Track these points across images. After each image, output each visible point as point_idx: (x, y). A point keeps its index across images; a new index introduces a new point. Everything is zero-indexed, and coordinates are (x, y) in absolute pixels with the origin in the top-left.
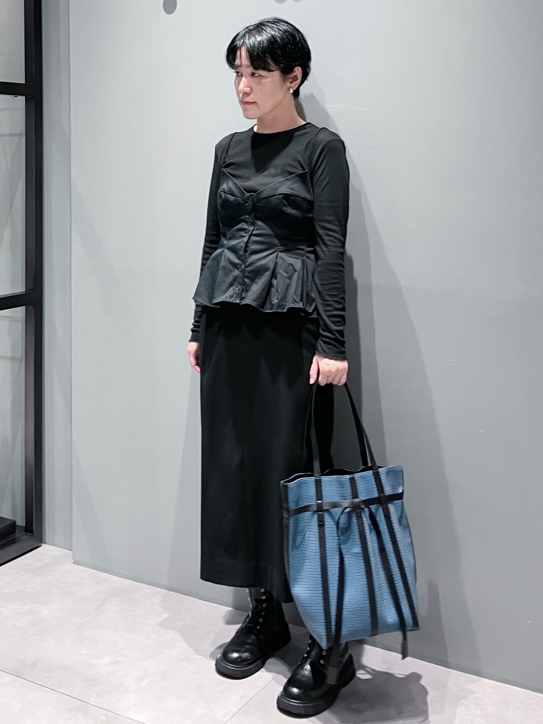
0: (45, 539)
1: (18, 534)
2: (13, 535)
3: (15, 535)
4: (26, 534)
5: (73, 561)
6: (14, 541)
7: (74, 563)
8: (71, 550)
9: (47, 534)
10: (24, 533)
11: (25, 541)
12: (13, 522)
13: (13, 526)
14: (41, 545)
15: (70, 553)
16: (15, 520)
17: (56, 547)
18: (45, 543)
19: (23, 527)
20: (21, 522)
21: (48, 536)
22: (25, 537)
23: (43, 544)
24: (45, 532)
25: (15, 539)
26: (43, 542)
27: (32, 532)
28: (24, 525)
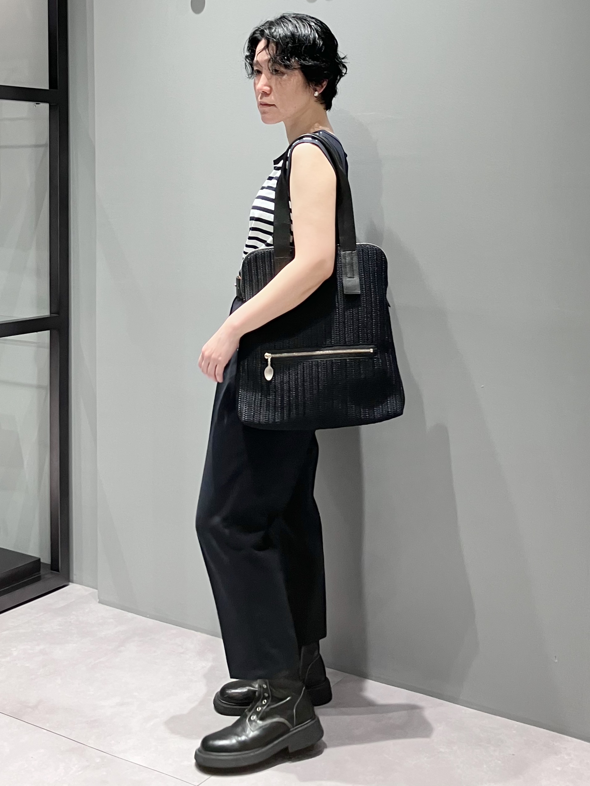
0: (73, 578)
1: (42, 572)
2: (38, 573)
4: (51, 573)
5: (98, 600)
6: (38, 579)
8: (97, 589)
10: (49, 571)
11: (50, 580)
12: (37, 559)
13: (37, 563)
14: (68, 583)
16: (39, 556)
17: (83, 586)
18: (72, 582)
19: (49, 564)
20: (46, 559)
21: (76, 575)
22: (50, 576)
24: (72, 572)
27: (58, 571)
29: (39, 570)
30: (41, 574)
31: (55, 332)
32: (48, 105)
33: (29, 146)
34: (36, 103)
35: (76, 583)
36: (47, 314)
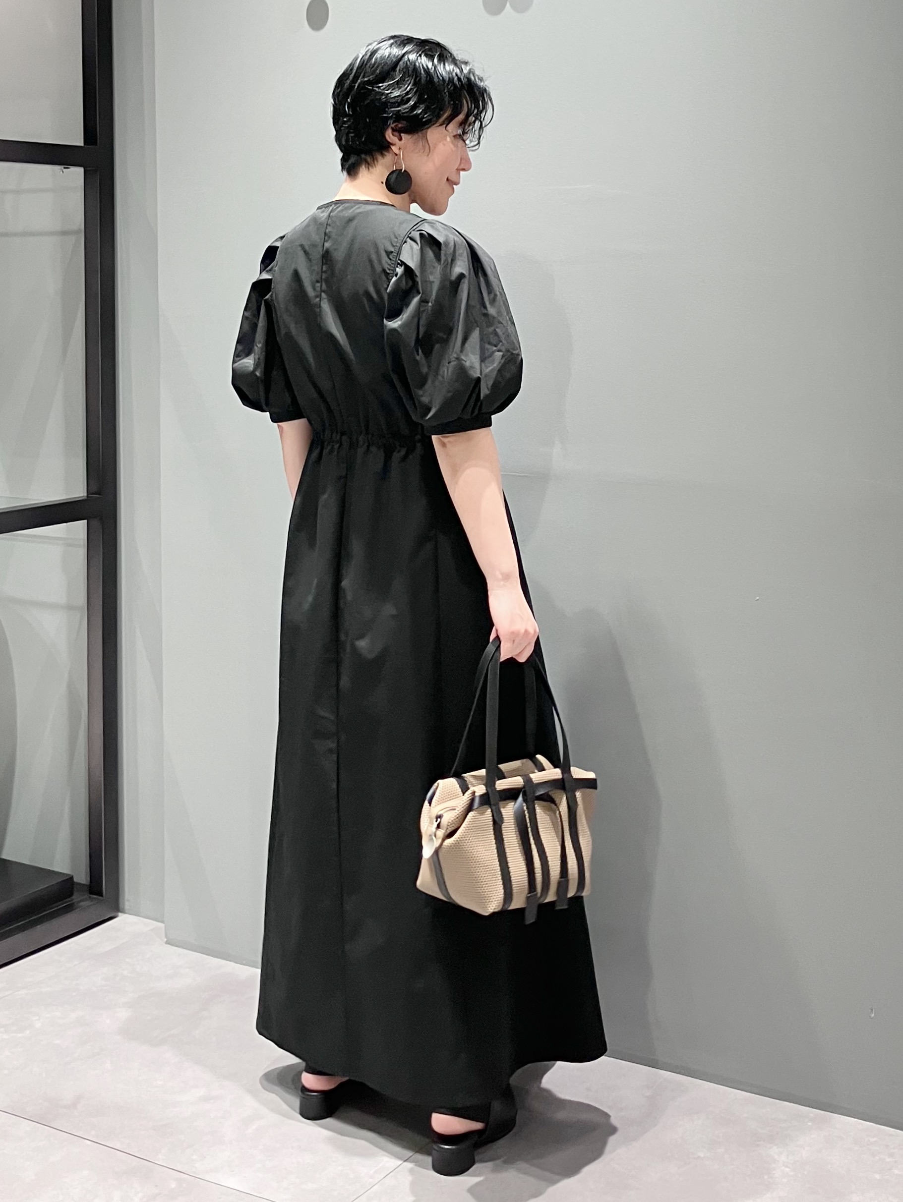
0: (124, 904)
1: (76, 897)
2: (69, 899)
4: (90, 897)
5: (165, 940)
6: (69, 908)
7: (168, 943)
8: (163, 922)
9: (126, 897)
10: (87, 896)
11: (87, 908)
12: (69, 877)
13: (67, 886)
14: (117, 914)
15: (163, 925)
16: (72, 873)
17: (141, 918)
18: (123, 912)
19: (85, 885)
21: (128, 901)
22: (88, 903)
23: (120, 914)
24: (123, 894)
25: (73, 903)
26: (121, 910)
27: (100, 894)
28: (88, 883)
29: (71, 894)
30: (74, 901)
31: (95, 523)
32: (80, 171)
33: (52, 233)
34: (63, 166)
35: (129, 914)
36: (82, 495)
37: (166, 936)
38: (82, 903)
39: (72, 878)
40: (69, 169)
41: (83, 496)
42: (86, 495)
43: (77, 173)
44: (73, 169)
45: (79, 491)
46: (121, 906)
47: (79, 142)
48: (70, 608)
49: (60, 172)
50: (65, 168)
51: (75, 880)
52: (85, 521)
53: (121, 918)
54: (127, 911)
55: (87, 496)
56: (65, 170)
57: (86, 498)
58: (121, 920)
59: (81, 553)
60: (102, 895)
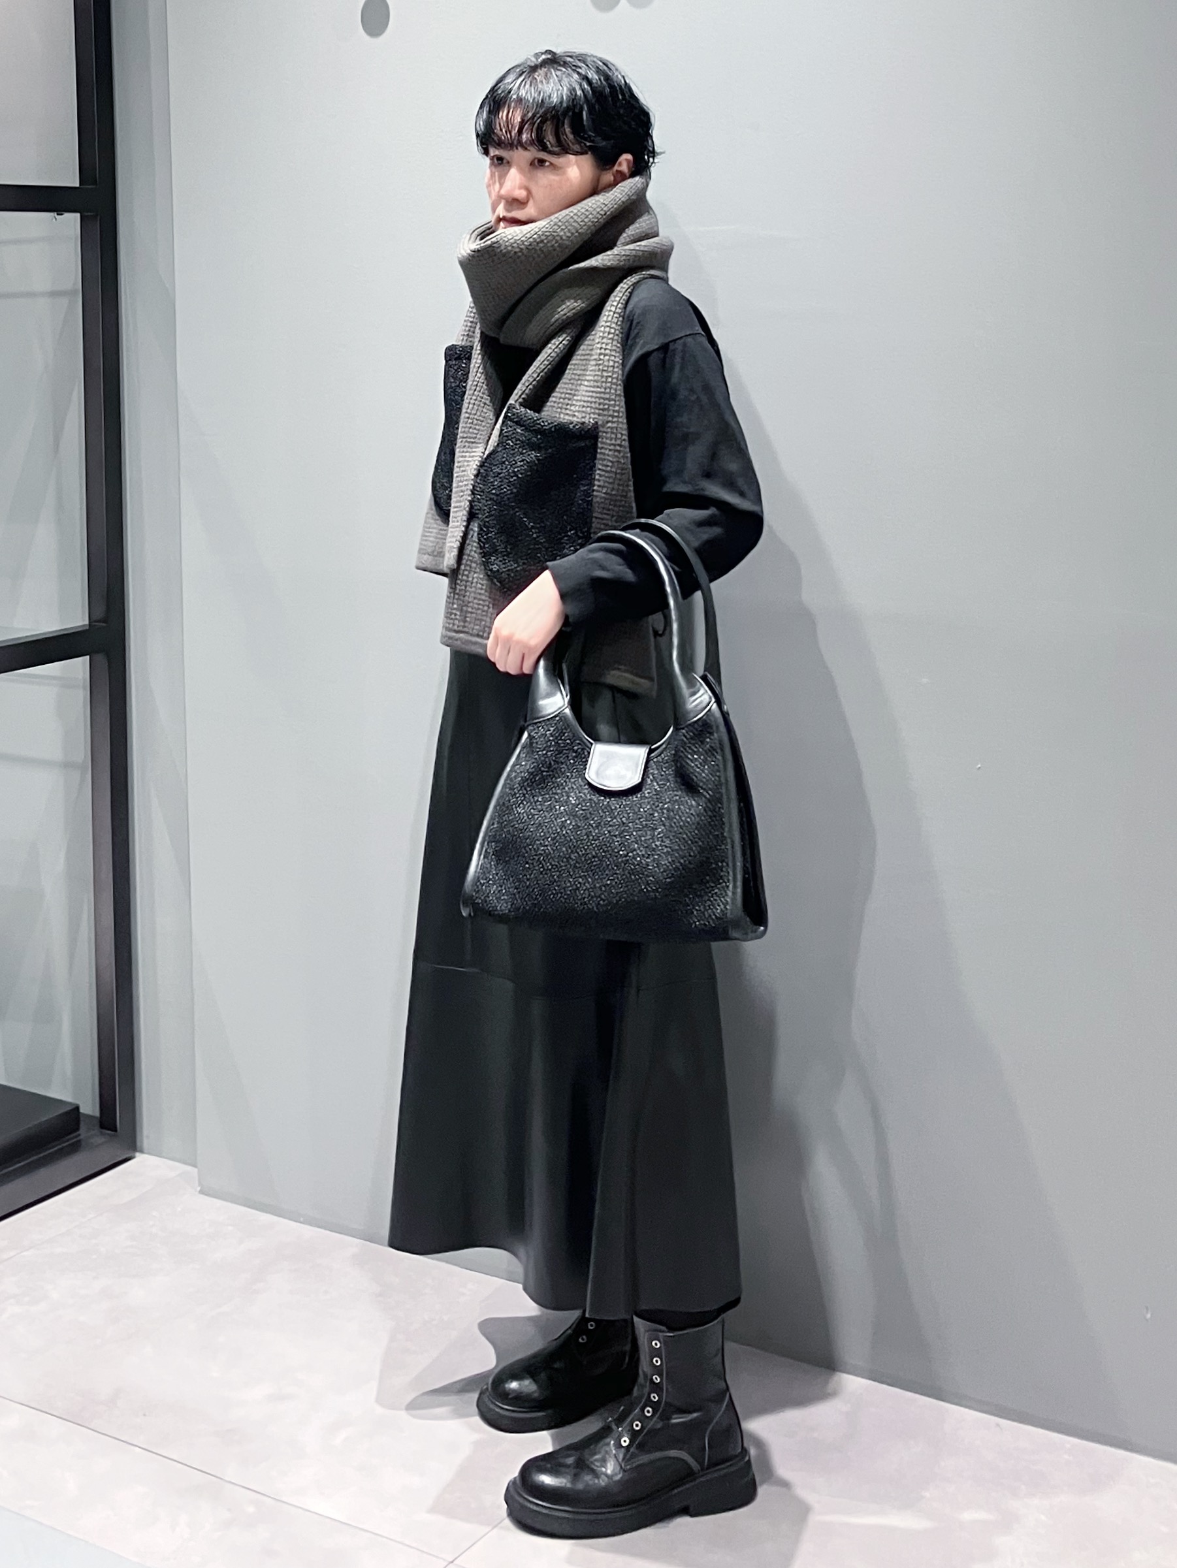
0: (142, 1142)
1: (83, 1132)
2: (75, 1134)
3: (79, 1135)
4: (102, 1134)
5: (199, 1189)
6: (75, 1147)
7: (201, 1192)
8: (195, 1166)
9: (146, 1132)
10: (97, 1130)
11: (100, 1147)
12: (74, 1107)
13: (73, 1115)
14: (134, 1155)
15: (196, 1170)
16: (77, 1102)
17: (166, 1160)
18: (142, 1151)
19: (94, 1117)
20: (89, 1107)
21: (148, 1137)
22: (99, 1140)
23: (137, 1154)
24: (141, 1132)
25: (79, 1141)
26: (138, 1149)
27: (114, 1129)
28: (97, 1114)
29: (78, 1129)
30: (81, 1137)
31: (101, 658)
32: (78, 215)
33: (43, 294)
34: (56, 213)
35: (149, 1153)
36: (80, 623)
37: (200, 1184)
38: (92, 1141)
39: (77, 1108)
40: (63, 216)
41: (84, 625)
42: (87, 622)
43: (72, 220)
44: (67, 215)
45: (78, 619)
46: (138, 1144)
47: (76, 183)
48: (67, 765)
49: (52, 219)
50: (58, 214)
51: (82, 1111)
52: (88, 657)
53: (139, 1158)
54: (145, 1151)
55: (90, 625)
56: (58, 217)
57: (87, 628)
58: (140, 1162)
59: (80, 698)
60: (116, 1131)
